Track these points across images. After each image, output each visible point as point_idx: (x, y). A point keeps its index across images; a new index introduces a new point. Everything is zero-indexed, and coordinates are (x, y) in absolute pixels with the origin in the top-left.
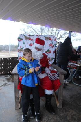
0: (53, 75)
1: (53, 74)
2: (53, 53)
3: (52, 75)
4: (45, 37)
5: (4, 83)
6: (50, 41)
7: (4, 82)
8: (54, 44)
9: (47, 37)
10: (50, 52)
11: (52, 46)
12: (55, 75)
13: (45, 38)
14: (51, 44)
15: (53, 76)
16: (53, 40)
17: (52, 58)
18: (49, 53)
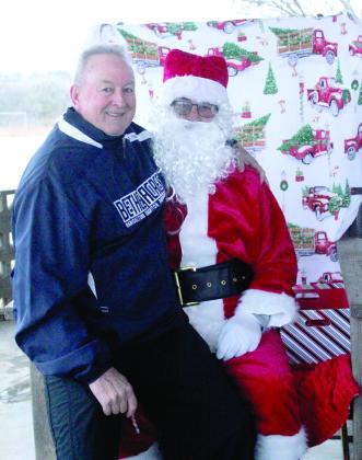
0: (317, 323)
1: (313, 314)
2: (347, 148)
3: (310, 322)
4: (277, 32)
5: (12, 377)
6: (319, 57)
7: (11, 371)
8: (346, 85)
9: (294, 34)
10: (324, 149)
11: (338, 96)
12: (327, 321)
13: (274, 39)
14: (323, 80)
15: (314, 330)
16: (343, 51)
17: (338, 190)
18: (313, 153)
